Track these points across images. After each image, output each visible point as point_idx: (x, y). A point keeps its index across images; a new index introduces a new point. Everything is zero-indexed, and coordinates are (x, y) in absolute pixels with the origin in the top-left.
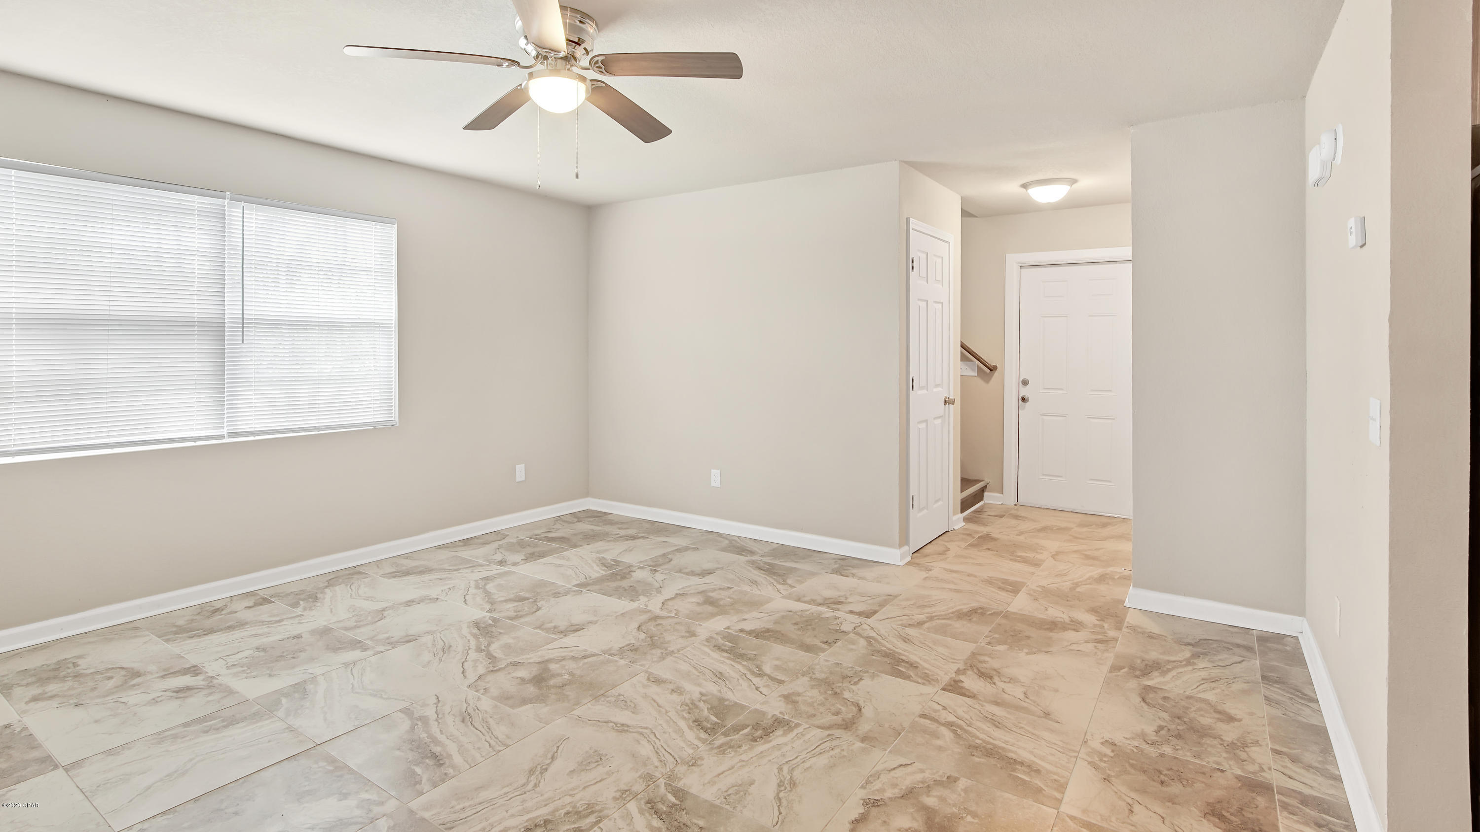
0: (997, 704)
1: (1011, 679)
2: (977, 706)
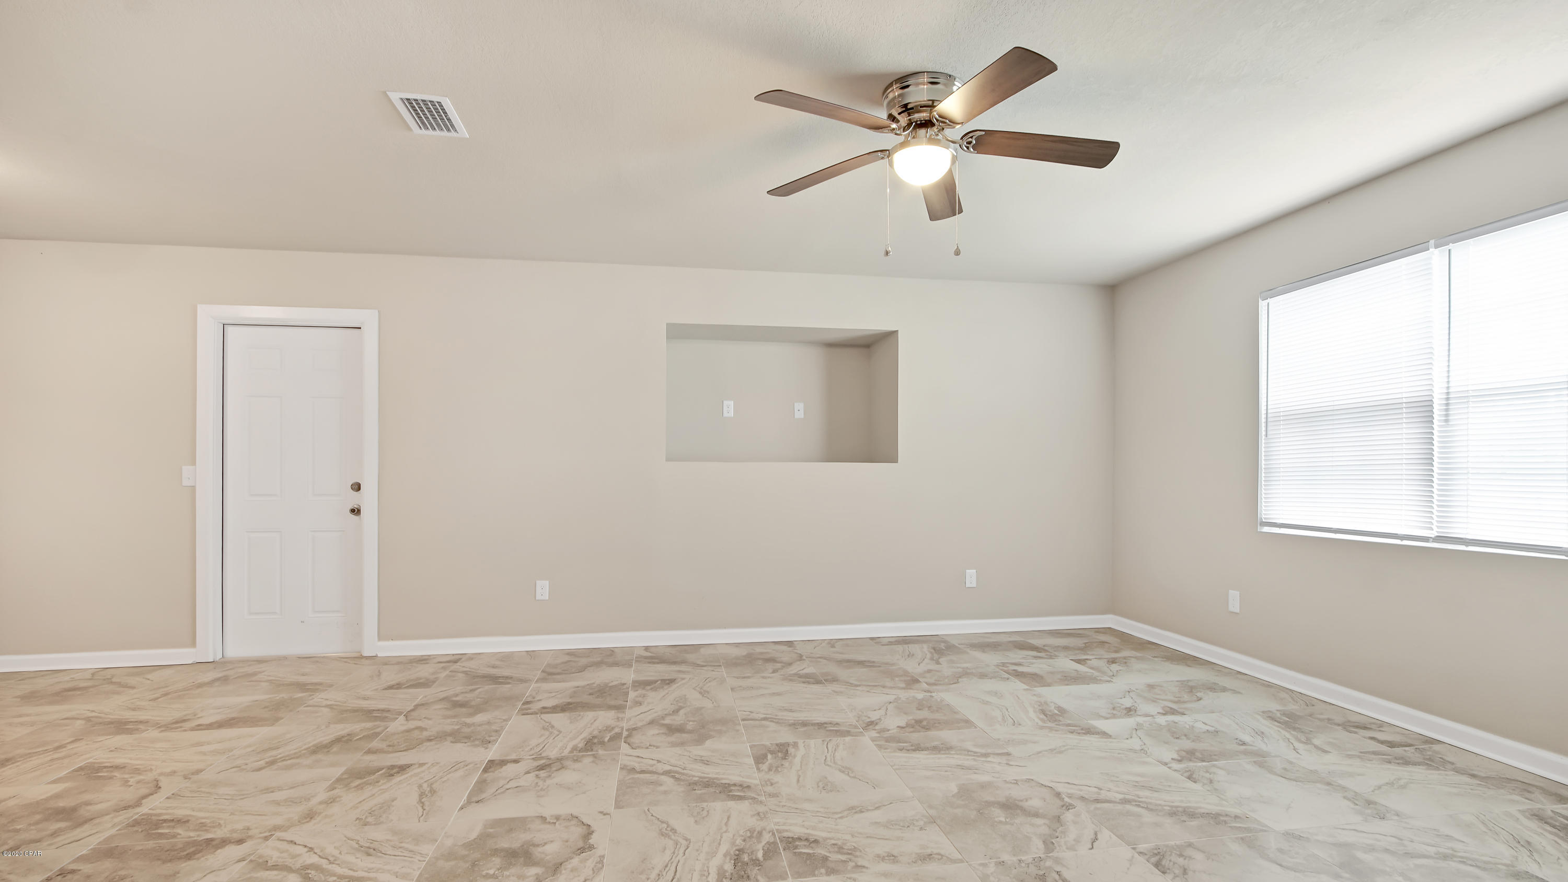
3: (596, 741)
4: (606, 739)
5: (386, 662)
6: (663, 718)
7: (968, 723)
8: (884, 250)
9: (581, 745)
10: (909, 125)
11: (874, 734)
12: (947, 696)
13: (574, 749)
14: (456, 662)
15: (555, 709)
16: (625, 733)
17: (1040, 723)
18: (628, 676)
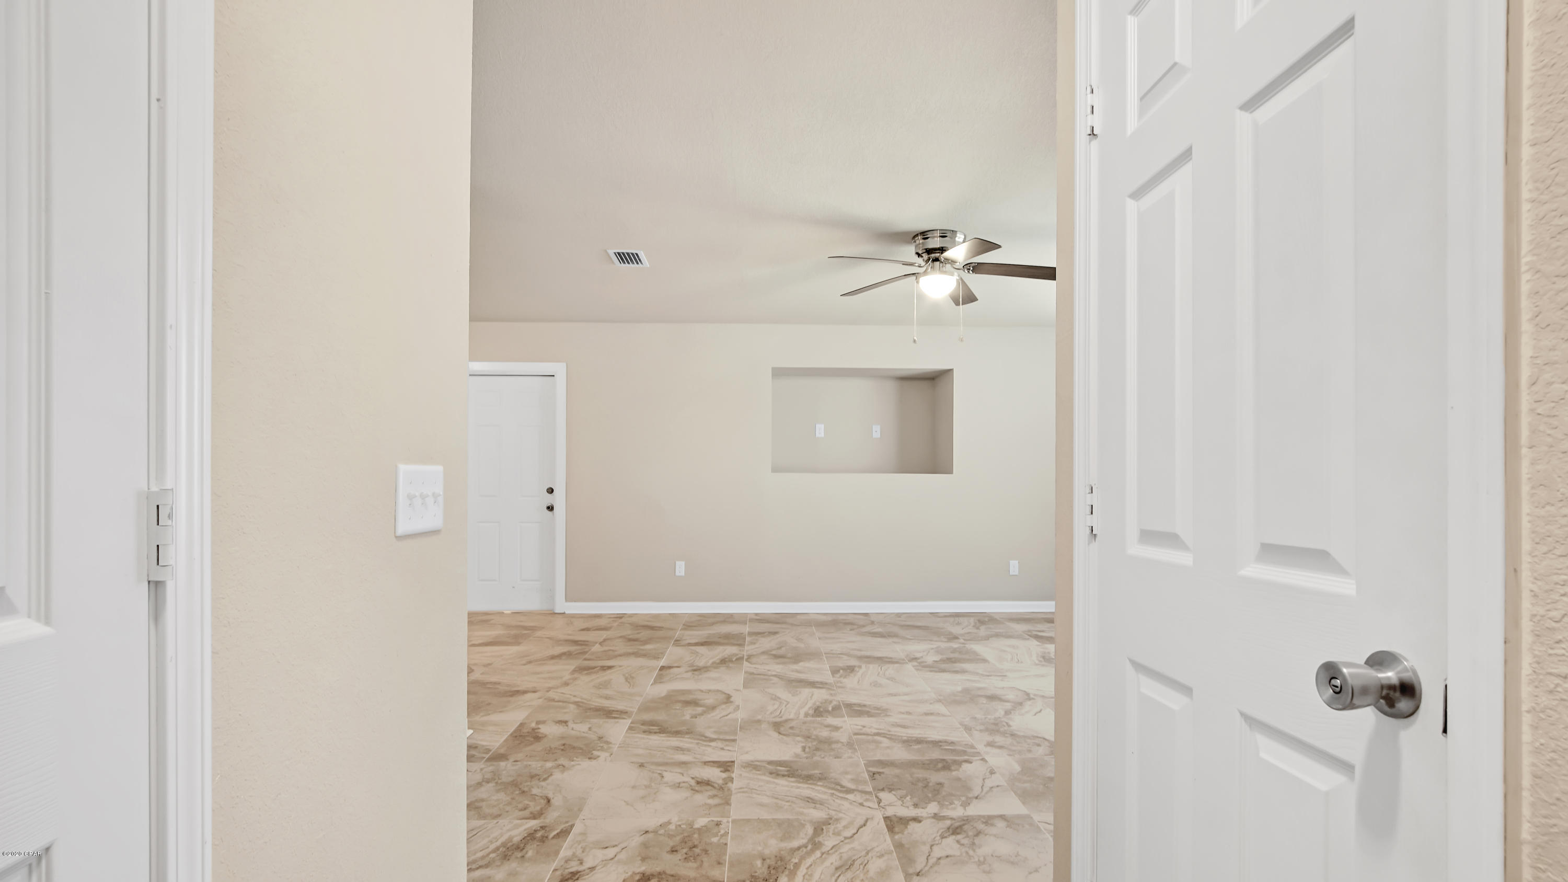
0: (684, 763)
1: (679, 787)
2: (698, 756)
3: (727, 660)
4: (734, 660)
5: (573, 616)
6: (771, 651)
7: (985, 661)
8: (913, 340)
9: (718, 661)
10: (929, 259)
11: (915, 664)
12: (978, 648)
13: (713, 663)
14: (621, 618)
15: (696, 644)
16: (745, 657)
17: (1037, 662)
18: (746, 629)
